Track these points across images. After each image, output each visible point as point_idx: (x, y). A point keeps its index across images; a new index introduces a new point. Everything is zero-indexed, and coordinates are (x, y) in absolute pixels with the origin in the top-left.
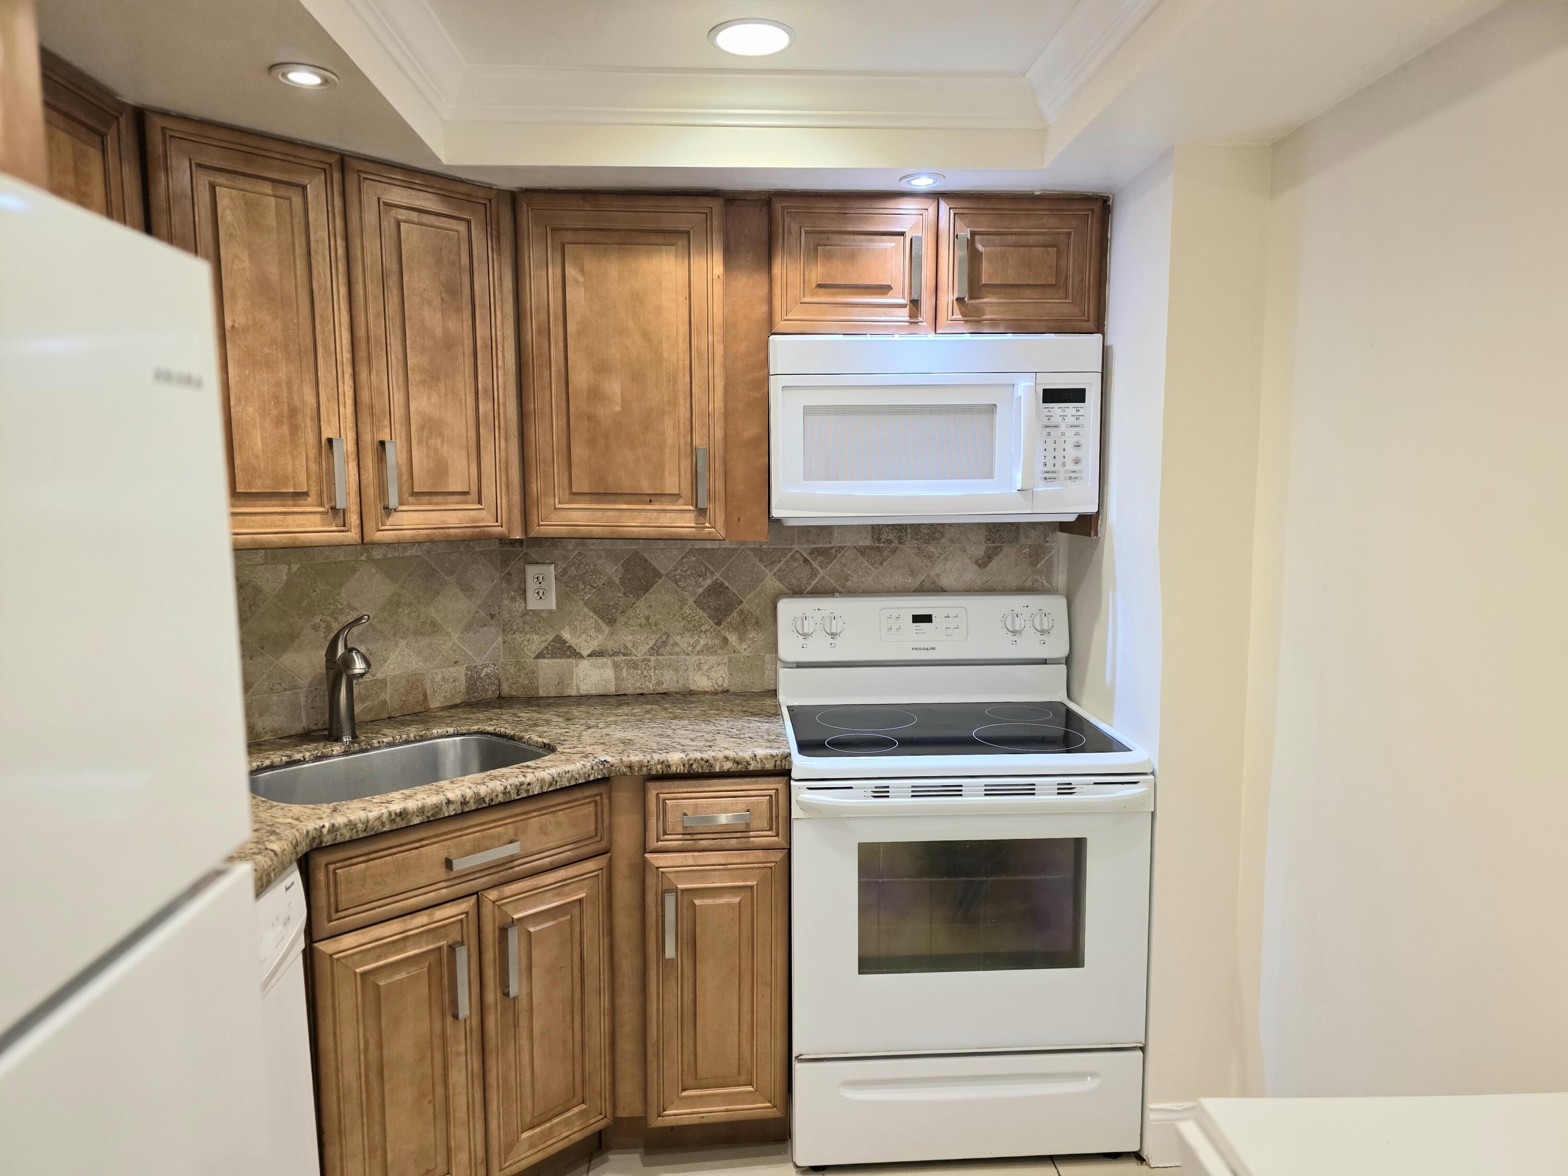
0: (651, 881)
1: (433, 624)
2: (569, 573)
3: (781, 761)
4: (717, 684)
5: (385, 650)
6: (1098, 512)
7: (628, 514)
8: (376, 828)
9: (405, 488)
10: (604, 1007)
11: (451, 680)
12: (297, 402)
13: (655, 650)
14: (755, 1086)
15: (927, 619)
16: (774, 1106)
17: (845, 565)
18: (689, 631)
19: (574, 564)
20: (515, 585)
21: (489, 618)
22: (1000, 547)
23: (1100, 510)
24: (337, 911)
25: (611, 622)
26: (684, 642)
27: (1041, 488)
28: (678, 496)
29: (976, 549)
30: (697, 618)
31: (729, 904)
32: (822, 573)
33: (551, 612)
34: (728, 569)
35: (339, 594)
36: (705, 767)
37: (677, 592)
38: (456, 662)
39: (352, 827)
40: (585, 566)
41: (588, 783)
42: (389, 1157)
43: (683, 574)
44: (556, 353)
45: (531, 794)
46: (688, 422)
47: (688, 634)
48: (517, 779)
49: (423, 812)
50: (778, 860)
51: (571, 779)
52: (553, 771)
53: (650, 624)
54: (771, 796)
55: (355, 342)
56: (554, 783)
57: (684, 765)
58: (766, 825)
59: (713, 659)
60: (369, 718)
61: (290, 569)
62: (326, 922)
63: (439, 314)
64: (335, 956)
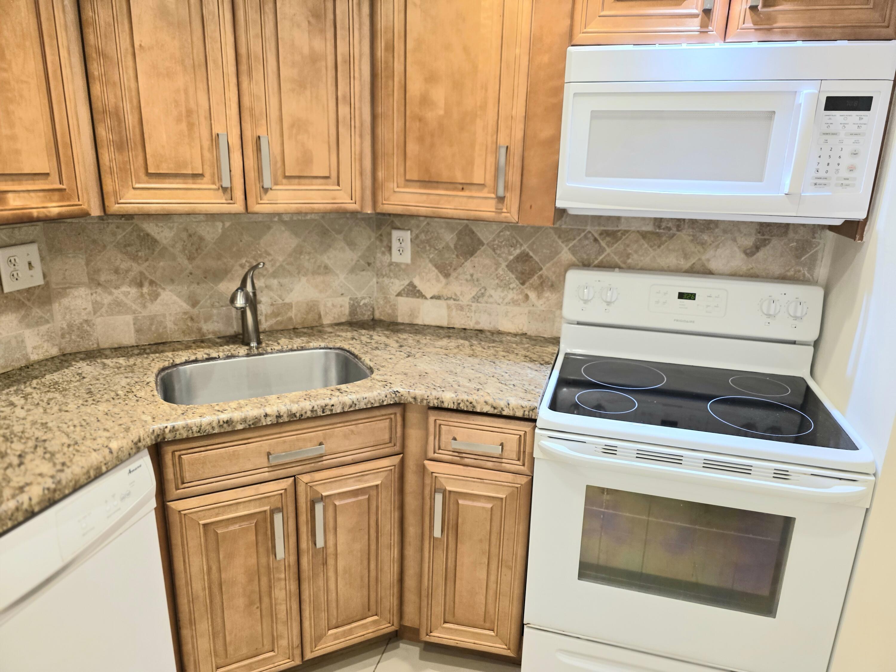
0: (428, 481)
1: (326, 267)
2: (420, 237)
3: (529, 412)
4: (518, 328)
5: (291, 283)
6: (866, 219)
7: (445, 198)
8: (207, 431)
9: (280, 172)
10: (394, 557)
11: (339, 306)
12: (192, 105)
13: (476, 299)
14: (496, 632)
15: (691, 296)
16: (509, 649)
17: (628, 246)
18: (501, 287)
19: (423, 231)
20: (385, 243)
21: (367, 265)
22: (768, 239)
23: (869, 217)
24: (183, 483)
25: (447, 276)
26: (497, 295)
27: (809, 193)
28: (483, 185)
29: (746, 239)
30: (507, 278)
31: (483, 508)
32: (608, 250)
33: (407, 265)
34: (533, 243)
35: (258, 244)
36: (469, 406)
37: (494, 258)
38: (342, 294)
39: (188, 429)
40: (431, 234)
41: (382, 407)
42: (228, 639)
43: (500, 244)
44: (398, 67)
45: (334, 412)
46: (495, 123)
47: (500, 290)
48: (323, 401)
49: (245, 421)
50: (523, 483)
51: (368, 403)
52: (354, 397)
53: (473, 280)
54: (520, 436)
55: (239, 58)
56: (354, 405)
57: (454, 403)
58: (515, 456)
59: (516, 310)
60: (280, 328)
61: (224, 225)
62: (174, 489)
63: (306, 34)
64: (182, 512)
